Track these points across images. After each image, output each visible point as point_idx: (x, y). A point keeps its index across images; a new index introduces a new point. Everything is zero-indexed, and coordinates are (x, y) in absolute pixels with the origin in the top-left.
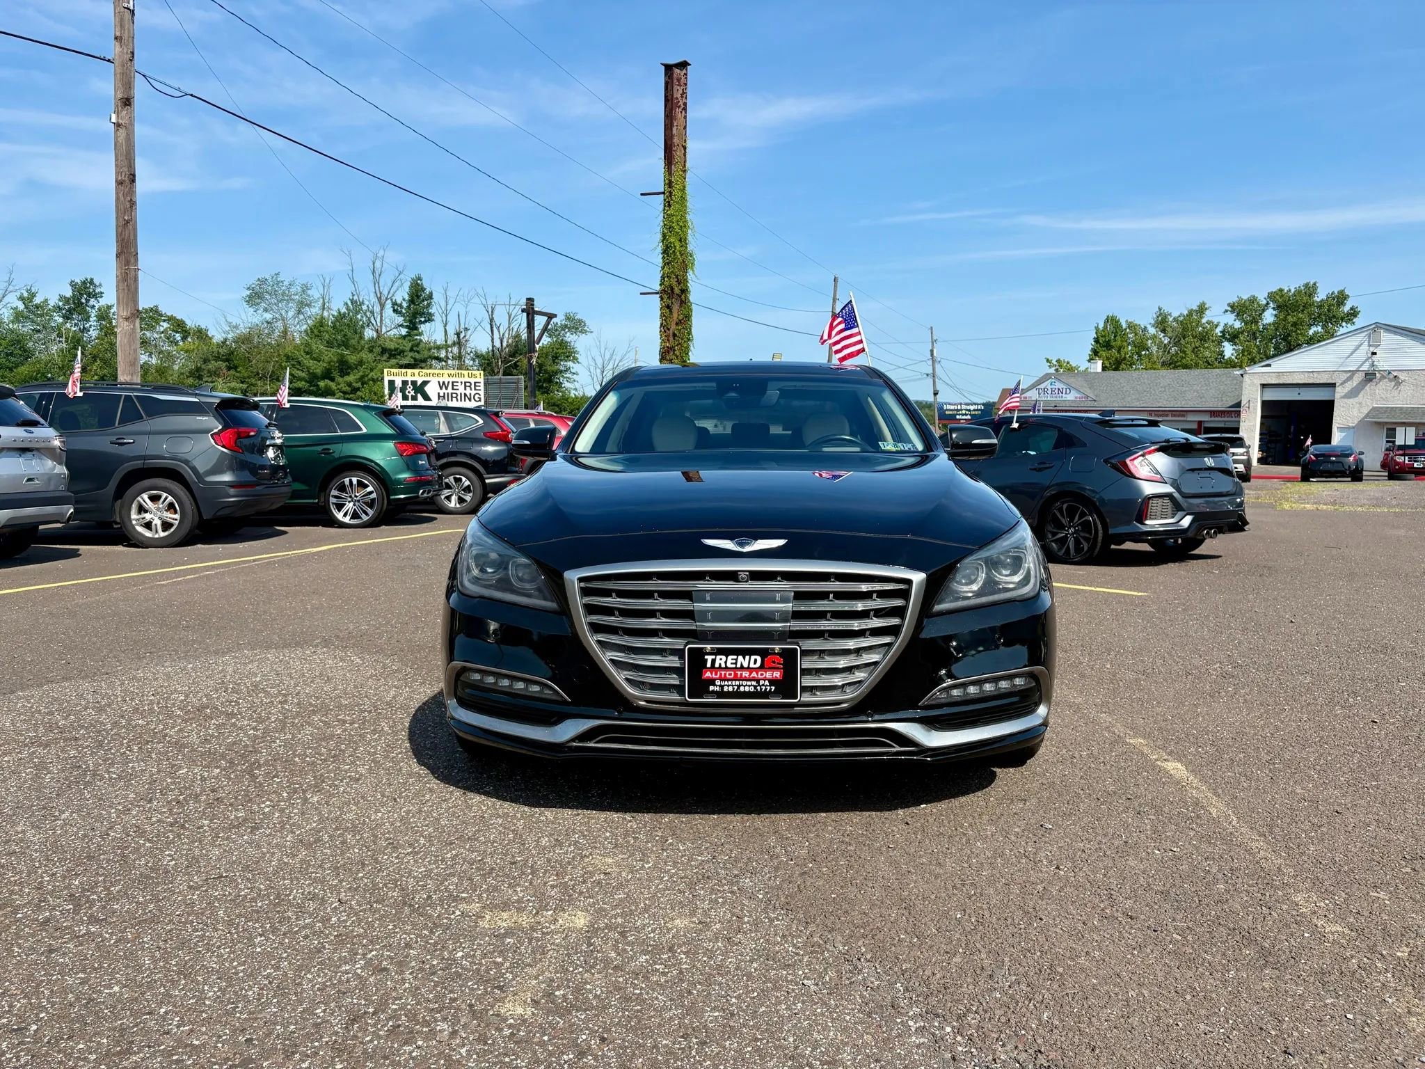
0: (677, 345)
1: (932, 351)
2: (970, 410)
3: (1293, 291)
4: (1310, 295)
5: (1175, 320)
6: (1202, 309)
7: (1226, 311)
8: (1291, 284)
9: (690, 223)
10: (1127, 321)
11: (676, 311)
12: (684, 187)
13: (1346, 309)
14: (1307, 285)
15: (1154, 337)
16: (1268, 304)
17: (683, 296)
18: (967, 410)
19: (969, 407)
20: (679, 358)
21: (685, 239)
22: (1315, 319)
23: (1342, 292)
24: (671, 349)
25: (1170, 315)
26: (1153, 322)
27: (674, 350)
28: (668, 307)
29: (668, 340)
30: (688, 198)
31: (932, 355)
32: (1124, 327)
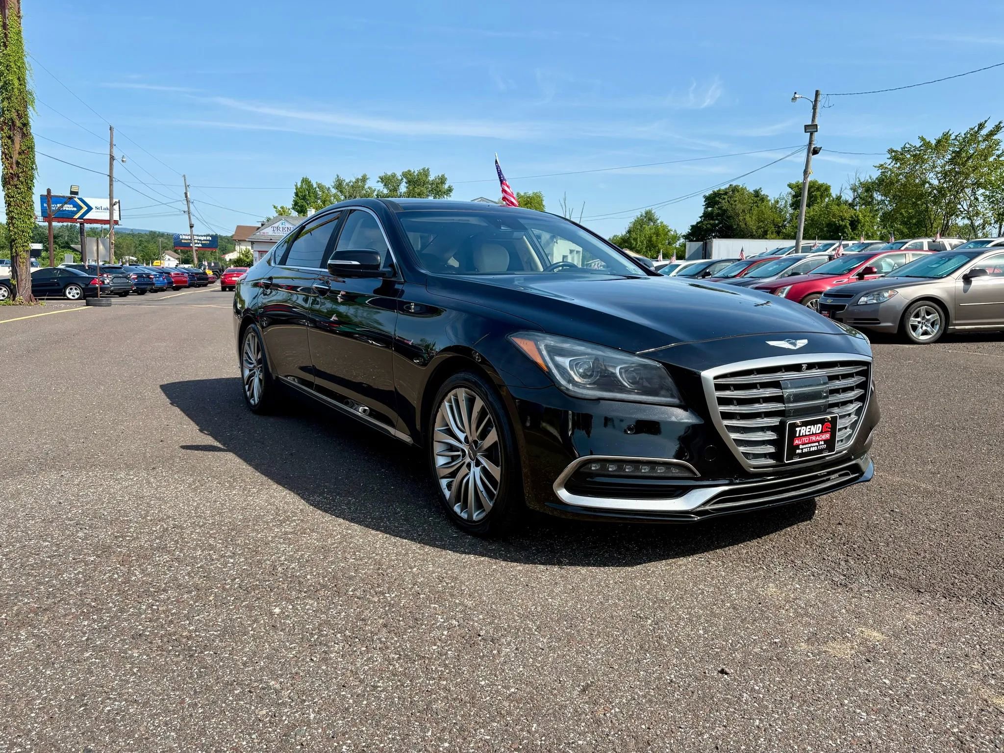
0: (22, 172)
1: (186, 194)
2: (200, 240)
3: (416, 172)
4: (427, 176)
5: (347, 184)
6: (364, 179)
7: (378, 181)
8: (416, 169)
9: (27, 65)
10: (317, 183)
11: (18, 142)
12: (20, 31)
13: (446, 186)
14: (424, 169)
15: (335, 196)
16: (402, 179)
17: (24, 129)
18: (198, 240)
19: (200, 238)
20: (24, 183)
21: (24, 79)
22: (430, 191)
23: (443, 176)
24: (12, 176)
25: (344, 180)
26: (333, 184)
27: (18, 177)
28: (9, 137)
29: (11, 167)
30: (24, 41)
31: (186, 196)
32: (314, 186)
